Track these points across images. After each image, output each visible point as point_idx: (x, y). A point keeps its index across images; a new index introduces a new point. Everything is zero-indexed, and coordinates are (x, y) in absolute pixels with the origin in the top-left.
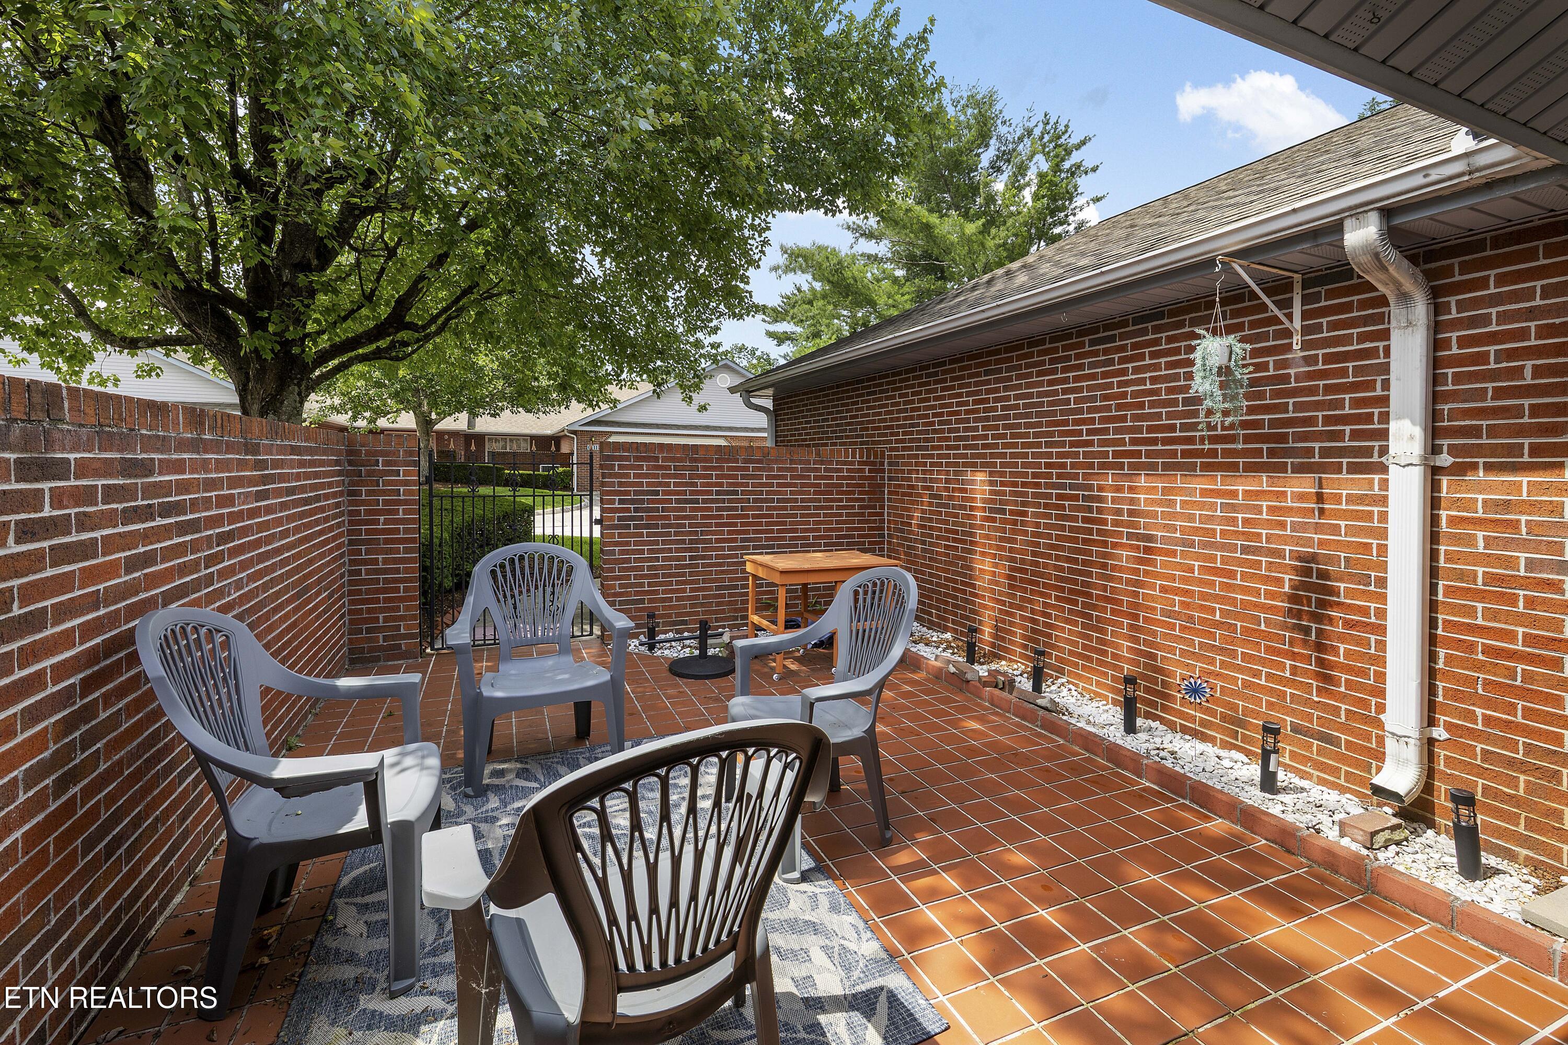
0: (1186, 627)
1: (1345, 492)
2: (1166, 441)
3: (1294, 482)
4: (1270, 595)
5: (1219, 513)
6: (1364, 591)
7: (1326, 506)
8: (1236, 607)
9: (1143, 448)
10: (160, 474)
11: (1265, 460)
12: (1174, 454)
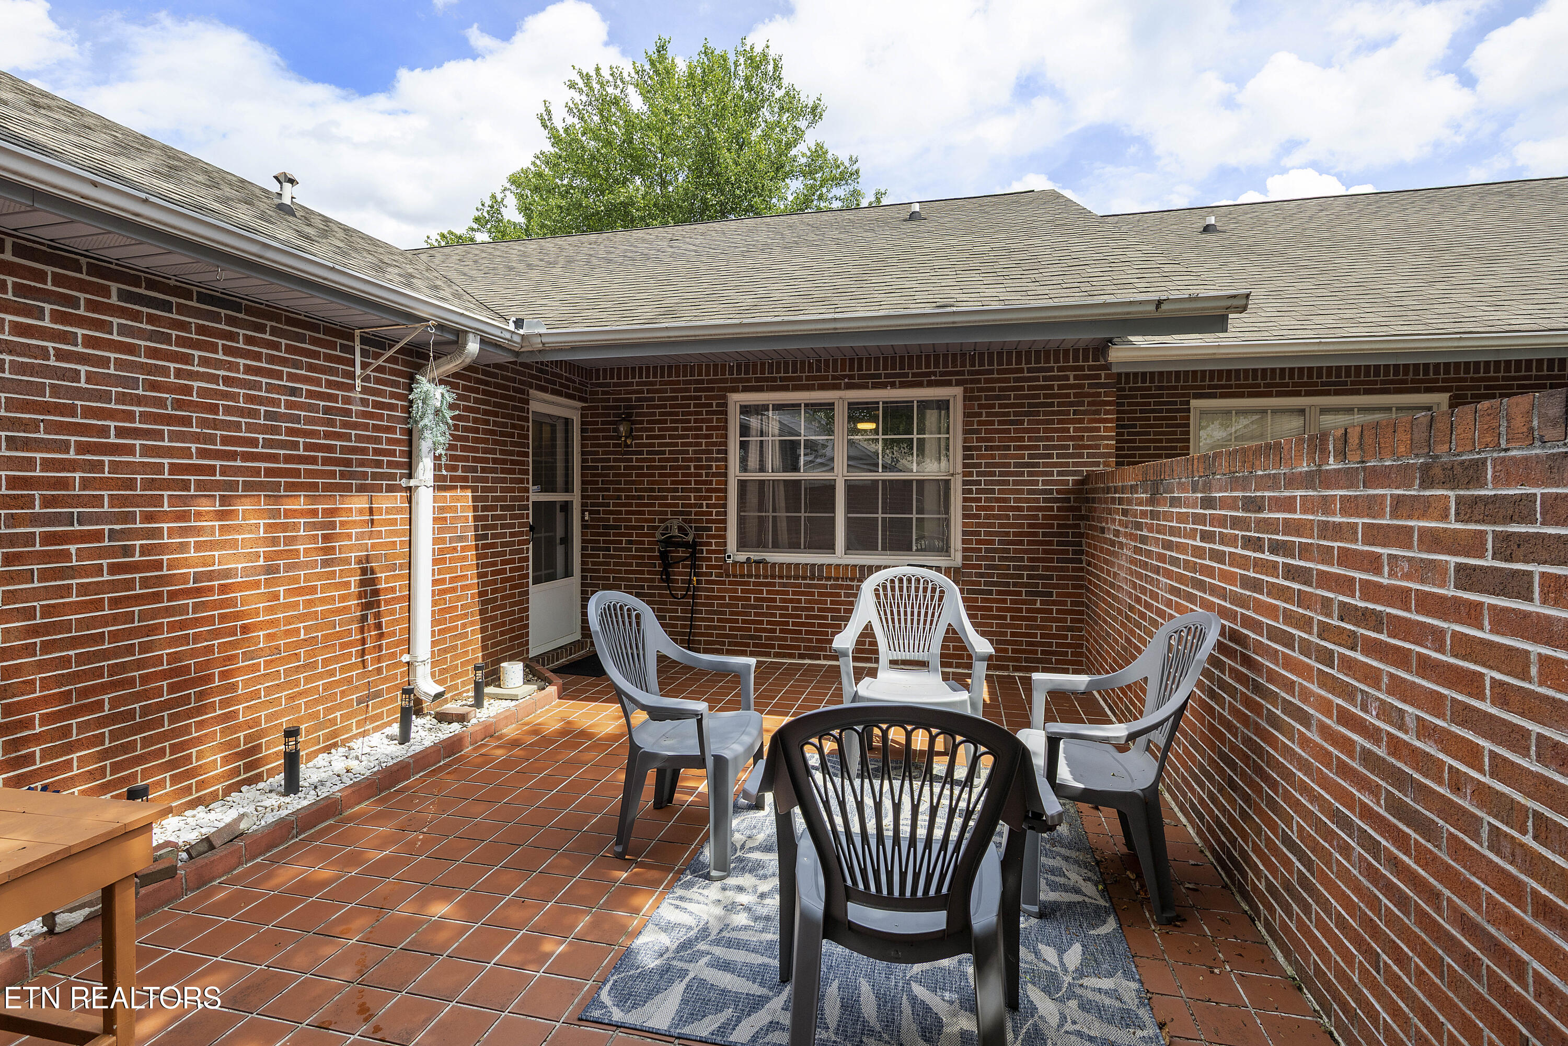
0: (272, 661)
1: (384, 506)
2: (246, 457)
3: (356, 499)
4: (343, 598)
5: (302, 533)
6: (393, 576)
7: (375, 517)
8: (317, 619)
9: (218, 463)
10: (1270, 511)
11: (338, 481)
12: (256, 472)
